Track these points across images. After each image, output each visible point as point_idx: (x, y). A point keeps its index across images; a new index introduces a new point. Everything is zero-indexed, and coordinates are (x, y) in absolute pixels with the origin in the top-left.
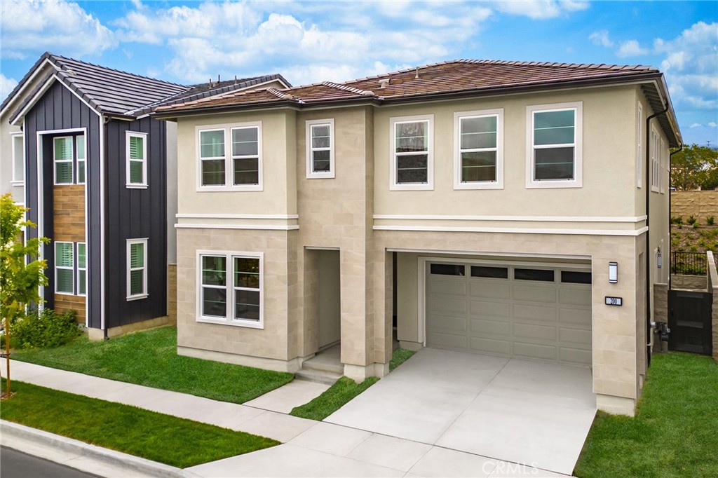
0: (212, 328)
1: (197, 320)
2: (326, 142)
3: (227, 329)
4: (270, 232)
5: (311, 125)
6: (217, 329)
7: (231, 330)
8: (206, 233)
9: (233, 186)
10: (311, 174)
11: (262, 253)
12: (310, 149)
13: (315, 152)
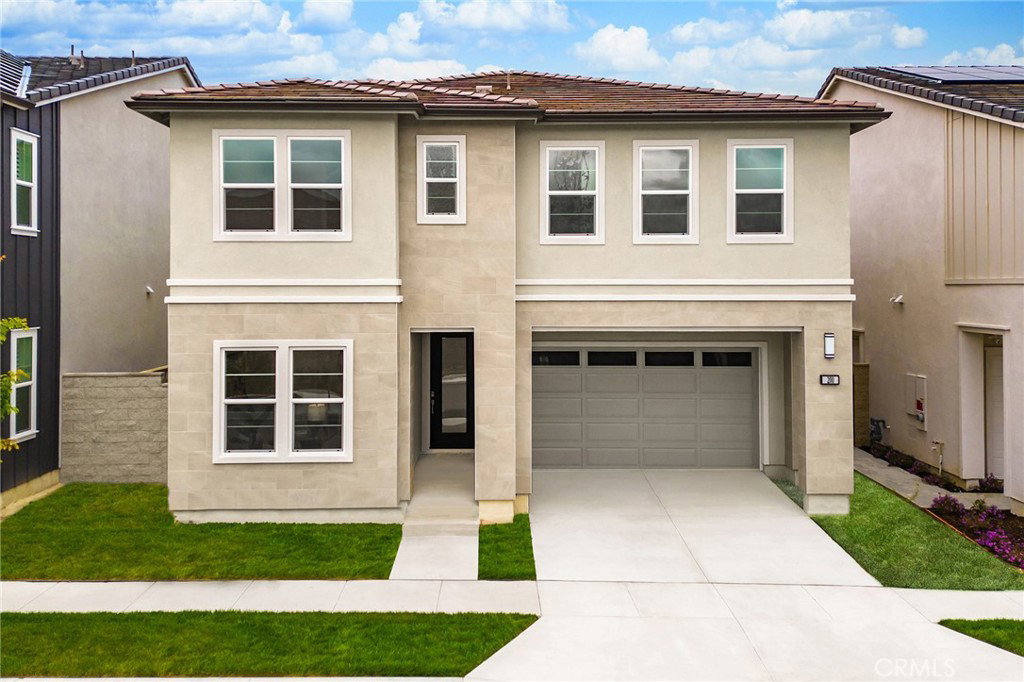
0: (246, 472)
1: (214, 462)
2: (450, 170)
3: (278, 470)
4: (365, 307)
5: (425, 144)
6: (257, 471)
7: (288, 471)
8: (234, 312)
9: (291, 233)
10: (423, 216)
11: (352, 341)
12: (423, 179)
13: (430, 185)
